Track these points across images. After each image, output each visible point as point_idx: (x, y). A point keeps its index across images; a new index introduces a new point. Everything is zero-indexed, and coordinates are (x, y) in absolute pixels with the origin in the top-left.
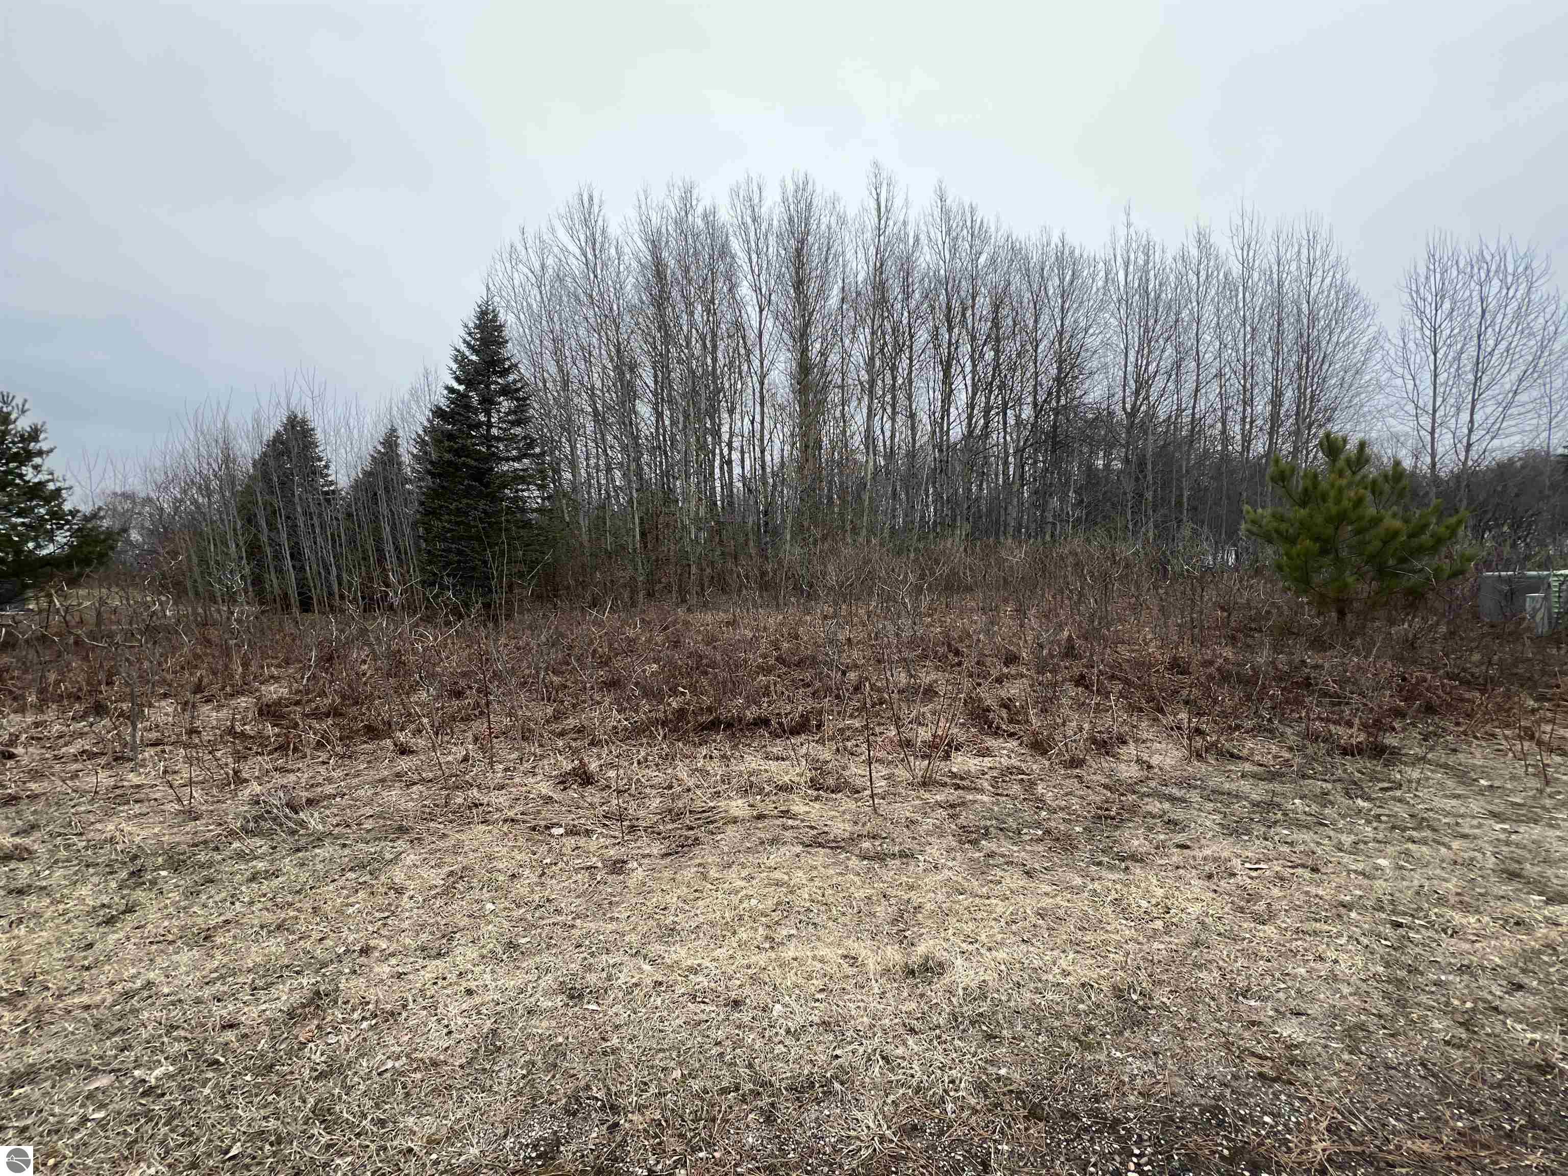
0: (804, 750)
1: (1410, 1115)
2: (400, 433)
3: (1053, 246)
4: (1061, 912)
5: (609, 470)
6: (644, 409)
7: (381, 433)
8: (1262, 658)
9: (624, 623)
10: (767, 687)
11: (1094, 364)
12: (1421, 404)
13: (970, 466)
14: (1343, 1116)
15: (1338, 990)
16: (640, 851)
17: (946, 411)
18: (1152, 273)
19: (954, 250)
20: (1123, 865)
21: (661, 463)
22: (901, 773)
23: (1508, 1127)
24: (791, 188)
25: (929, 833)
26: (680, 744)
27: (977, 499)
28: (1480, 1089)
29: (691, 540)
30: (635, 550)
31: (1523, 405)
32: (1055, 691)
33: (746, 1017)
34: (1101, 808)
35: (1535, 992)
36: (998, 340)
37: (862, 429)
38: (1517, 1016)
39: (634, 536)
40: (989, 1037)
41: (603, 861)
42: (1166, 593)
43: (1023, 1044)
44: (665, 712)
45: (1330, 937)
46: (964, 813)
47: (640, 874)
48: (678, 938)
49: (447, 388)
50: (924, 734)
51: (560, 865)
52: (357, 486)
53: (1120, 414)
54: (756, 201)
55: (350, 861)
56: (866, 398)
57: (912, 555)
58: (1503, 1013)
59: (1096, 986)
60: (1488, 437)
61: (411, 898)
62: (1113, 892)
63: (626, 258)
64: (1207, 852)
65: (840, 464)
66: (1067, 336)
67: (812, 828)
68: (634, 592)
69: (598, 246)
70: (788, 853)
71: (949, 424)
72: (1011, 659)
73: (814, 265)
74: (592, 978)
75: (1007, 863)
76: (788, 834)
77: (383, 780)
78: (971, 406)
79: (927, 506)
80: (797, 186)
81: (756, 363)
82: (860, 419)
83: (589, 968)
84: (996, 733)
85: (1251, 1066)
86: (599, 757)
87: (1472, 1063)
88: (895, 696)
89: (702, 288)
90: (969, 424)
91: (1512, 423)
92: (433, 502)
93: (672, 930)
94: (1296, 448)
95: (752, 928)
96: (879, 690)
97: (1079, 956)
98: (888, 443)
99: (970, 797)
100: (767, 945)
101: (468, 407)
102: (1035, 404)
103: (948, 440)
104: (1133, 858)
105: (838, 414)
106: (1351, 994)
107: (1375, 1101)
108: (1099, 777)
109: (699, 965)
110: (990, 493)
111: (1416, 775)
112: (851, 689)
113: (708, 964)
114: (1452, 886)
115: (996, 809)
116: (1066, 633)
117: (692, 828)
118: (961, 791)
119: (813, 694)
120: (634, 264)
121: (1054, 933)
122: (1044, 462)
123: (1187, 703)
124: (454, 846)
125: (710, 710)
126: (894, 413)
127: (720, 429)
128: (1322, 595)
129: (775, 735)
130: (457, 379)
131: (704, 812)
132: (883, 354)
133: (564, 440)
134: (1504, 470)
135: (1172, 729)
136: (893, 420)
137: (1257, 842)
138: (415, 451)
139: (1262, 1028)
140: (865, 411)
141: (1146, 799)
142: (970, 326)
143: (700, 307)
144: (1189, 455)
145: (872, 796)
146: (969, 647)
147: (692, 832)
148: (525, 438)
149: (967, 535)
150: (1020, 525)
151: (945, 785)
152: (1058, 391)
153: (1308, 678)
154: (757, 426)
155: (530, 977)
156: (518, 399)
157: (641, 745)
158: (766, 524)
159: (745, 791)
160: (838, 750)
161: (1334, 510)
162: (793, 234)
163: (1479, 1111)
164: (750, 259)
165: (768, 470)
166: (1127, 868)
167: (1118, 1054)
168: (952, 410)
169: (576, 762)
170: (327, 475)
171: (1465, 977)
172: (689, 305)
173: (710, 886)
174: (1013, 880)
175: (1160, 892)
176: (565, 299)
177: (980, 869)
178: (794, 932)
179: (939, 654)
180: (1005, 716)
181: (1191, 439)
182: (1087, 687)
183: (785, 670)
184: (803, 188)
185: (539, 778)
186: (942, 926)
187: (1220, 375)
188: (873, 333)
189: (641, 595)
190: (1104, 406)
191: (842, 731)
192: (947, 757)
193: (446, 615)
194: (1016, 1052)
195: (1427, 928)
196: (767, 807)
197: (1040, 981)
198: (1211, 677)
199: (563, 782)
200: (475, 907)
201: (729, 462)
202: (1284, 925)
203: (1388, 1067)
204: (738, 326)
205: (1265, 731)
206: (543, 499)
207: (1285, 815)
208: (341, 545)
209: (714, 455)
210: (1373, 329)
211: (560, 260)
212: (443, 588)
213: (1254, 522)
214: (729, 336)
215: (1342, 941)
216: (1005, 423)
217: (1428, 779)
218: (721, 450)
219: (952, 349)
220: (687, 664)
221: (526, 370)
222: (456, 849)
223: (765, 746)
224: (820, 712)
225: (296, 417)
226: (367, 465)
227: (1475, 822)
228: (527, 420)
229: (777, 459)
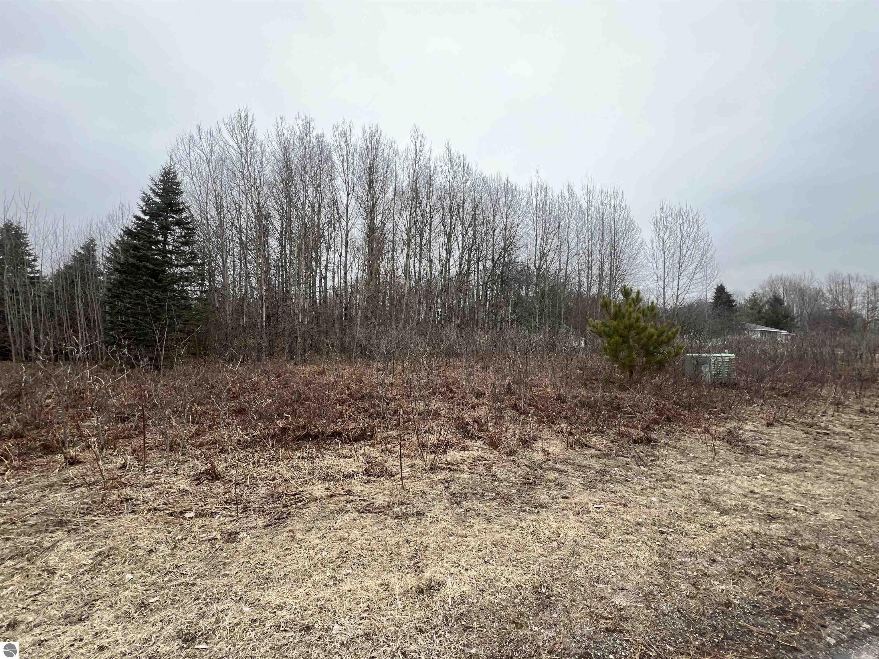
0: (362, 451)
1: (675, 642)
2: (98, 242)
3: (503, 182)
4: (505, 542)
5: (248, 276)
6: (273, 243)
7: (83, 241)
8: (599, 394)
9: (251, 372)
10: (341, 413)
11: (521, 243)
12: (659, 276)
13: (460, 289)
14: (646, 648)
15: (639, 573)
16: (250, 525)
17: (448, 260)
18: (548, 201)
19: (454, 177)
20: (536, 511)
21: (282, 275)
22: (419, 463)
23: (717, 641)
24: (368, 131)
25: (434, 499)
26: (283, 450)
27: (463, 307)
28: (704, 621)
29: (299, 322)
30: (262, 326)
31: (697, 279)
32: (502, 413)
33: (313, 637)
34: (524, 478)
35: (721, 563)
36: (475, 225)
37: (403, 265)
38: (715, 577)
39: (262, 318)
40: (466, 628)
41: (222, 534)
42: (554, 360)
43: (485, 630)
44: (274, 429)
45: (634, 542)
46: (453, 486)
47: (248, 540)
48: (271, 585)
49: (135, 217)
50: (432, 439)
51: (189, 539)
52: (59, 276)
53: (533, 270)
54: (348, 134)
55: (10, 552)
56: (406, 249)
57: (428, 337)
58: (709, 576)
59: (524, 586)
60: (684, 293)
61: (62, 576)
62: (532, 527)
63: (267, 154)
64: (577, 500)
65: (390, 284)
66: (509, 227)
67: (364, 500)
68: (260, 352)
69: (249, 144)
70: (348, 518)
71: (449, 267)
72: (480, 395)
73: (379, 174)
74: (203, 624)
75: (476, 514)
76: (350, 506)
77: (52, 485)
78: (461, 258)
79: (437, 309)
80: (372, 130)
81: (344, 223)
82: (402, 260)
83: (202, 616)
84: (471, 437)
85: (602, 624)
86: (226, 461)
87: (699, 606)
88: (417, 417)
89: (314, 178)
90: (460, 268)
91: (694, 287)
92: (118, 289)
93: (267, 579)
94: (610, 292)
95: (322, 572)
96: (408, 414)
97: (515, 568)
98: (417, 274)
99: (457, 476)
100: (332, 583)
101: (150, 230)
102: (493, 260)
103: (449, 275)
104: (541, 506)
105: (390, 256)
106: (645, 575)
107: (659, 636)
108: (524, 461)
109: (284, 603)
110: (469, 304)
111: (665, 452)
112: (392, 413)
113: (291, 602)
114: (682, 510)
115: (471, 482)
116: (507, 381)
117: (286, 506)
118: (452, 472)
119: (369, 416)
120: (272, 158)
121: (502, 555)
122: (497, 290)
123: (565, 418)
124: (105, 532)
125: (304, 428)
126: (421, 258)
127: (320, 258)
128: (624, 364)
129: (344, 442)
130: (144, 212)
131: (296, 494)
132: (416, 226)
133: (218, 256)
134: (690, 307)
135: (559, 432)
136: (420, 262)
137: (599, 492)
138: (108, 255)
139: (606, 601)
140: (405, 255)
141: (547, 472)
142: (461, 216)
143: (311, 188)
144: (564, 291)
145: (401, 478)
146: (458, 388)
147: (286, 509)
148: (190, 253)
149: (458, 326)
150: (485, 322)
151: (443, 469)
152: (504, 255)
153: (618, 405)
154: (343, 259)
155: (154, 629)
156: (187, 229)
157: (256, 452)
158: (346, 315)
159: (323, 479)
160: (382, 450)
161: (628, 322)
162: (368, 156)
163: (704, 633)
164: (343, 165)
165: (349, 284)
166: (538, 512)
167: (536, 628)
168: (451, 259)
169: (209, 465)
170: (34, 266)
171: (693, 558)
172: (305, 185)
173: (296, 545)
174: (480, 524)
175: (555, 525)
176: (225, 172)
177: (462, 519)
178: (350, 571)
179: (442, 392)
180: (476, 427)
181: (565, 284)
182: (518, 411)
183: (352, 401)
184: (375, 132)
185: (180, 477)
186: (440, 558)
187: (577, 254)
188: (411, 215)
189: (264, 355)
190: (526, 264)
191: (385, 438)
192: (445, 452)
193: (121, 365)
194: (481, 636)
195: (674, 533)
196: (337, 489)
197: (494, 586)
198: (576, 405)
199: (198, 479)
200: (117, 578)
201: (325, 278)
202: (613, 538)
203: (664, 615)
204: (334, 201)
205: (600, 432)
206: (201, 292)
207: (611, 476)
208: (40, 315)
209: (316, 273)
210: (640, 240)
211: (223, 149)
212: (120, 347)
213: (594, 327)
214: (329, 207)
215: (639, 544)
216: (478, 269)
217: (669, 454)
218: (321, 271)
219: (452, 228)
220: (291, 399)
221: (195, 211)
222: (106, 535)
223: (338, 449)
224: (373, 428)
225: (12, 224)
226: (69, 261)
227: (689, 475)
228: (192, 243)
229: (354, 278)
